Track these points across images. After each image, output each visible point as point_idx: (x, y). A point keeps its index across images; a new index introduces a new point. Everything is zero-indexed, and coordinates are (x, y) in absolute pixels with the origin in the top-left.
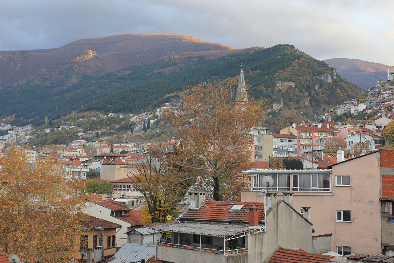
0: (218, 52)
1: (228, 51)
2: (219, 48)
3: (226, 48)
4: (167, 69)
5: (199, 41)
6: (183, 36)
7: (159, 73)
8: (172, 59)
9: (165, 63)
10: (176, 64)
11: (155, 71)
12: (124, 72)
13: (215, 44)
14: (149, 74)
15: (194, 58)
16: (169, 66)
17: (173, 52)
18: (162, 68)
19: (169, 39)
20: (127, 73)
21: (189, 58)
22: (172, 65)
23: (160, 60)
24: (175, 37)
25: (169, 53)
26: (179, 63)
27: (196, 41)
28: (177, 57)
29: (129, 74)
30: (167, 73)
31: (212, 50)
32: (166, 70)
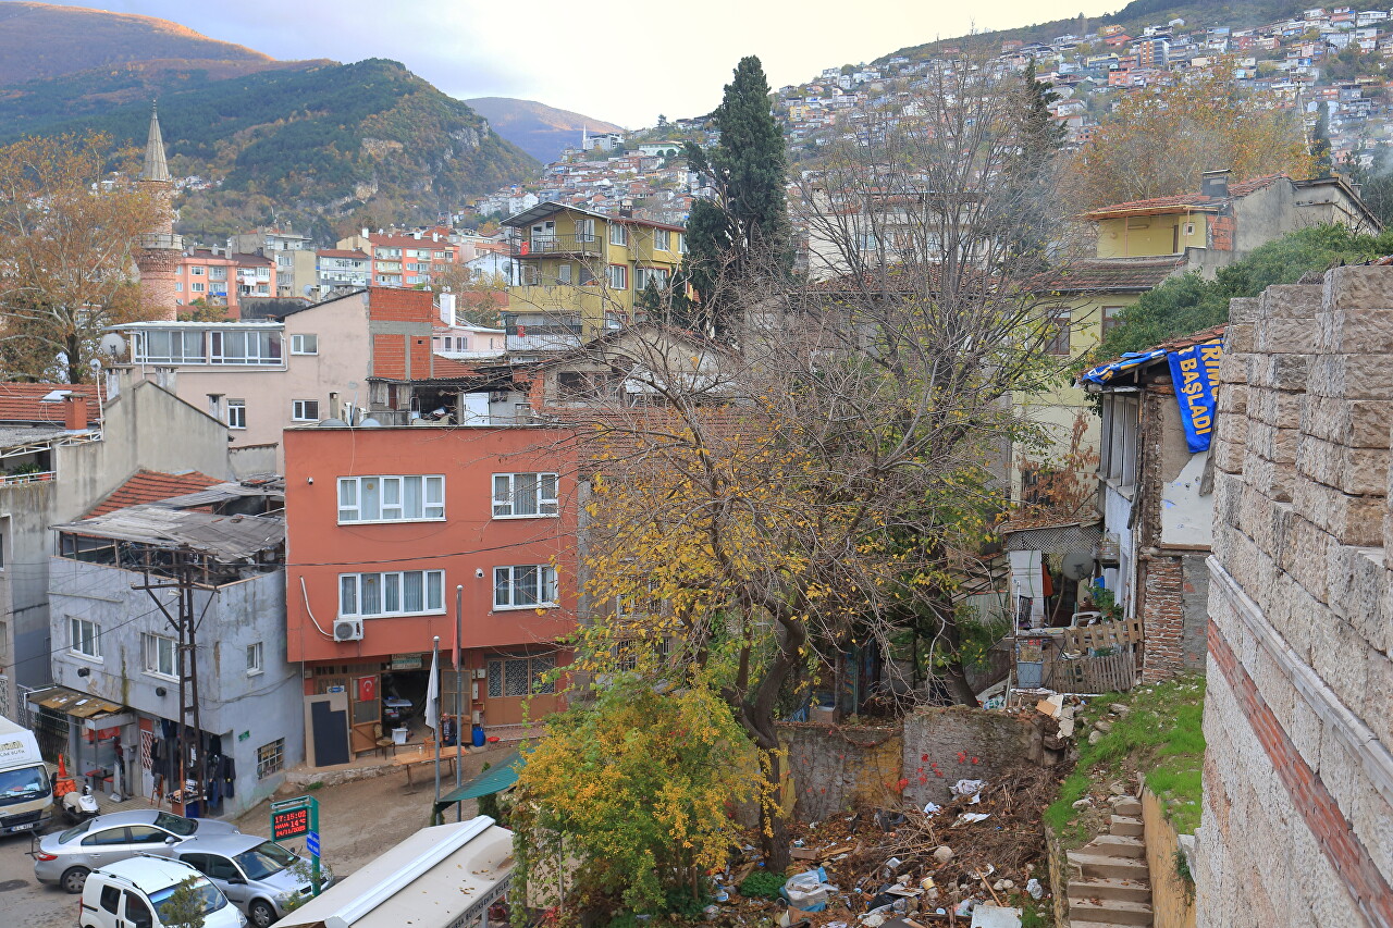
0: (238, 65)
1: (260, 63)
2: (241, 54)
3: (257, 57)
4: (119, 93)
5: (194, 36)
6: (156, 21)
7: (98, 102)
8: (128, 72)
9: (111, 80)
10: (138, 84)
11: (87, 97)
12: (8, 94)
13: (232, 46)
14: (72, 103)
15: (182, 73)
16: (121, 87)
17: (132, 56)
18: (105, 91)
19: (120, 23)
20: (17, 96)
21: (170, 72)
22: (128, 86)
23: (99, 73)
24: (135, 20)
25: (121, 57)
26: (145, 81)
27: (188, 34)
28: (142, 67)
29: (21, 98)
30: (117, 104)
31: (224, 59)
32: (114, 96)
